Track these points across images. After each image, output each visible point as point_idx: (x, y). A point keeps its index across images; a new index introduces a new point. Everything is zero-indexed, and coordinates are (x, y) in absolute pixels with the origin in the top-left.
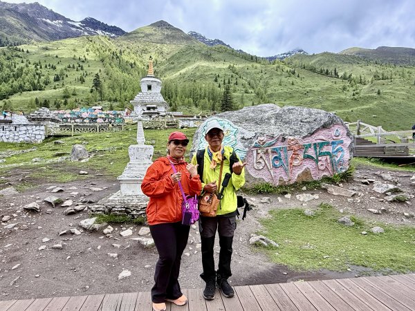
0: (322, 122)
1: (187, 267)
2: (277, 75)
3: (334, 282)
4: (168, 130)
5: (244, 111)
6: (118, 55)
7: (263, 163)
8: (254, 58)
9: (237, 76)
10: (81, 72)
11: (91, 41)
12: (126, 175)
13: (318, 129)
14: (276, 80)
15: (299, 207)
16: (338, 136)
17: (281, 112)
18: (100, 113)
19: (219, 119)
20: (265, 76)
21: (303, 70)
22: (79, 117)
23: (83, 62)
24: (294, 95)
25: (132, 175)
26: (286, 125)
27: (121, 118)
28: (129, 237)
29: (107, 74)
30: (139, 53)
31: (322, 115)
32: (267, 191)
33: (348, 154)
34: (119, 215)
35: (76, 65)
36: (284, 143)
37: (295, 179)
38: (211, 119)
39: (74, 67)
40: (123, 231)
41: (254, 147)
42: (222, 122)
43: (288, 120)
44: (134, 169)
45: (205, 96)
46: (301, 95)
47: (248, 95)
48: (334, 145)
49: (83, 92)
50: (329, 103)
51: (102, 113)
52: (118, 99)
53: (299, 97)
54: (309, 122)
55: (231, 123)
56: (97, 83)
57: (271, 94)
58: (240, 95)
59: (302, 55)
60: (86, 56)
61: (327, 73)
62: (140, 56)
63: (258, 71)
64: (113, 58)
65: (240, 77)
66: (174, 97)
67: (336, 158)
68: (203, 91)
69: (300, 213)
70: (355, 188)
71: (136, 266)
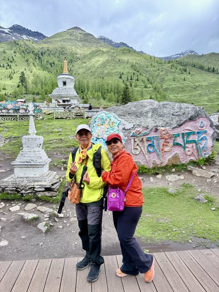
0: (189, 115)
1: (57, 238)
2: (172, 72)
3: (162, 255)
4: (76, 120)
5: (129, 106)
6: (40, 56)
7: (139, 149)
8: (153, 58)
9: (138, 73)
10: (10, 70)
11: (18, 44)
12: (18, 161)
13: (186, 122)
14: (170, 77)
15: (166, 186)
16: (203, 127)
17: (157, 107)
18: (22, 105)
19: (107, 113)
20: (161, 73)
21: (194, 68)
22: (5, 108)
23: (11, 62)
24: (185, 89)
25: (24, 161)
26: (160, 118)
27: (39, 109)
28: (17, 211)
29: (31, 72)
30: (57, 54)
31: (190, 109)
32: (143, 172)
33: (211, 142)
34: (11, 194)
35: (6, 65)
36: (157, 133)
37: (166, 162)
38: (101, 112)
39: (4, 66)
40: (12, 206)
41: (132, 136)
42: (109, 115)
43: (162, 113)
44: (26, 155)
45: (111, 90)
46: (191, 89)
47: (146, 89)
48: (200, 135)
49: (12, 87)
50: (215, 96)
51: (23, 105)
52: (40, 93)
53: (190, 91)
54: (178, 115)
55: (117, 116)
56: (23, 79)
57: (166, 88)
58: (141, 89)
59: (193, 55)
60: (14, 57)
61: (213, 71)
62: (58, 57)
63: (155, 69)
64: (36, 58)
65: (141, 75)
66: (86, 91)
67: (200, 145)
68: (110, 86)
69: (165, 191)
70: (215, 170)
71: (14, 237)
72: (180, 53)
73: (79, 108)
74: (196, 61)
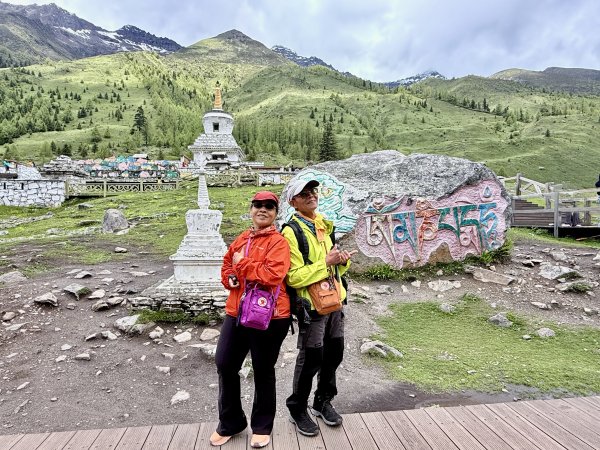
0: (466, 176)
2: (401, 108)
4: (243, 189)
5: (353, 161)
6: (171, 79)
7: (380, 235)
8: (367, 85)
9: (343, 110)
10: (118, 104)
11: (132, 59)
12: (182, 253)
13: (460, 187)
14: (399, 116)
15: (433, 300)
16: (488, 197)
17: (406, 163)
18: (144, 164)
19: (317, 172)
20: (383, 111)
21: (439, 101)
22: (114, 170)
23: (120, 89)
24: (425, 137)
25: (192, 253)
26: (413, 182)
27: (175, 171)
28: (186, 343)
29: (155, 107)
30: (201, 77)
31: (465, 166)
32: (387, 276)
33: (504, 223)
34: (173, 312)
35: (110, 95)
36: (411, 206)
37: (426, 259)
39: (107, 98)
40: (177, 334)
41: (368, 213)
42: (321, 177)
43: (416, 173)
44: (193, 244)
45: (296, 139)
46: (435, 137)
47: (357, 137)
48: (484, 210)
49: (120, 133)
50: (476, 149)
51: (146, 164)
52: (171, 144)
53: (433, 141)
54: (446, 177)
55: (335, 179)
56: (140, 121)
57: (392, 136)
58: (348, 137)
59: (436, 79)
60: (125, 81)
61: (473, 106)
62: (202, 81)
63: (373, 102)
64: (163, 84)
65: (347, 112)
66: (251, 141)
67: (485, 229)
68: (293, 132)
69: (435, 308)
70: (513, 272)
71: (196, 385)
72: (415, 75)
73: (247, 167)
74: (441, 90)
